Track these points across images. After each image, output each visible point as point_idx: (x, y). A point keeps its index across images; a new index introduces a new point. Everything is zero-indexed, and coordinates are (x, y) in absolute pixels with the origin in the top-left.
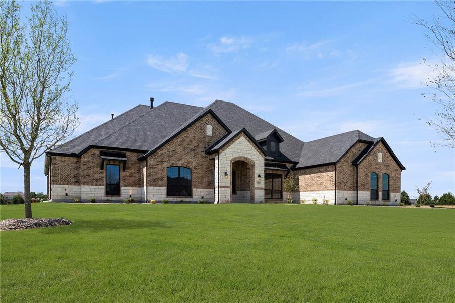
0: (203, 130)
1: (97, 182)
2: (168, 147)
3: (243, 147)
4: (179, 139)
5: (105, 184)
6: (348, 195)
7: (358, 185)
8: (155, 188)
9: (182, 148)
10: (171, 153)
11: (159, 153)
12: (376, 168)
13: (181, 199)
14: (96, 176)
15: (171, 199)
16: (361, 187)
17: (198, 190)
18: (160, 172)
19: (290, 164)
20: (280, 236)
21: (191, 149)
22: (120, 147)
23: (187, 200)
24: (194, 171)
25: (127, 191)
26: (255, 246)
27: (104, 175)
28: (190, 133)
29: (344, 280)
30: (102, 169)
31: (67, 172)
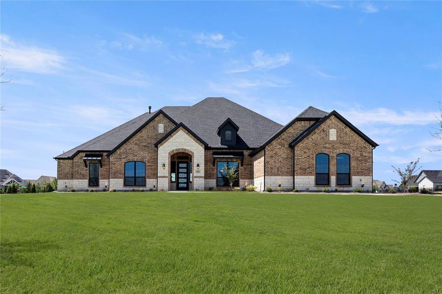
0: (155, 128)
1: (83, 177)
2: (125, 146)
3: (182, 140)
4: (134, 139)
5: (88, 178)
6: (284, 181)
7: (296, 169)
8: (115, 180)
9: (137, 146)
10: (128, 151)
11: (118, 151)
12: (325, 148)
13: (133, 188)
14: (83, 172)
15: (128, 188)
16: (299, 171)
17: (150, 180)
18: (119, 167)
19: (249, 151)
20: (194, 221)
21: (145, 146)
22: (99, 150)
23: (141, 189)
24: (147, 164)
25: (103, 183)
26: (171, 230)
27: (88, 171)
28: (144, 132)
29: (254, 263)
30: (86, 167)
31: (67, 171)
